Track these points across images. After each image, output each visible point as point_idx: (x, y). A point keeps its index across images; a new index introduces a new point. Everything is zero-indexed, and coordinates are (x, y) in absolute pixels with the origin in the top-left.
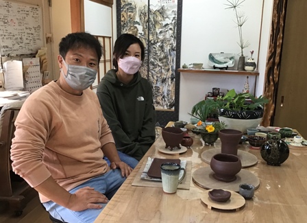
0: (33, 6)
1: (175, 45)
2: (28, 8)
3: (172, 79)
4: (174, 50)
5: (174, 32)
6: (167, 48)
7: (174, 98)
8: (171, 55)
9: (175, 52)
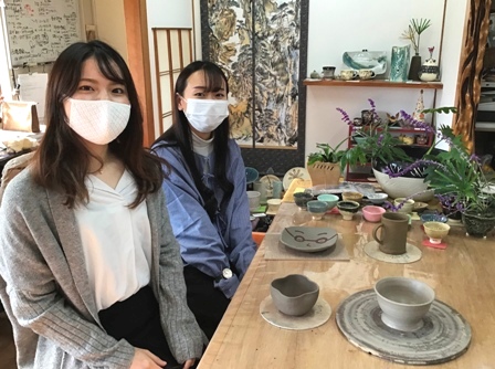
1: (298, 39)
3: (294, 97)
4: (296, 48)
5: (296, 17)
6: (285, 45)
7: (296, 128)
8: (291, 57)
9: (298, 51)
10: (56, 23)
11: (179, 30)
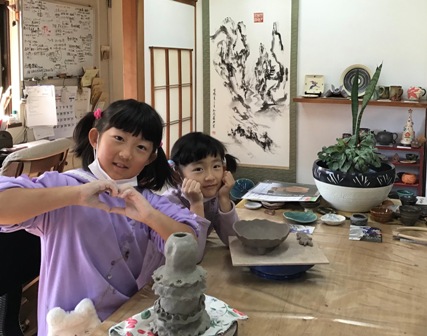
0: (81, 7)
2: (72, 9)
10: (72, 43)
11: (179, 50)
